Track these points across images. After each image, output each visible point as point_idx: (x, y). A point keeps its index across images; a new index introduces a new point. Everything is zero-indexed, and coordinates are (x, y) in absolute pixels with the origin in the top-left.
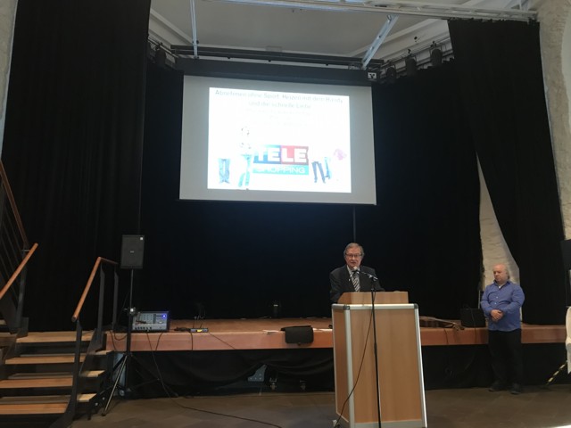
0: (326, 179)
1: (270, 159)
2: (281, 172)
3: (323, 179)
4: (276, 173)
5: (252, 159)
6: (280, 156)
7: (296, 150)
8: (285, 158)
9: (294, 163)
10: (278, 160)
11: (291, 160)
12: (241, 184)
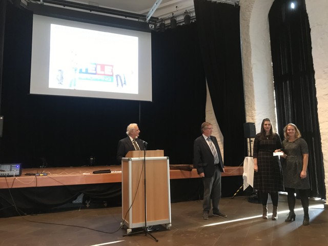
1: (89, 72)
2: (97, 80)
3: (122, 85)
4: (93, 80)
6: (96, 70)
7: (106, 67)
8: (99, 71)
10: (95, 72)
11: (103, 73)
12: (71, 86)
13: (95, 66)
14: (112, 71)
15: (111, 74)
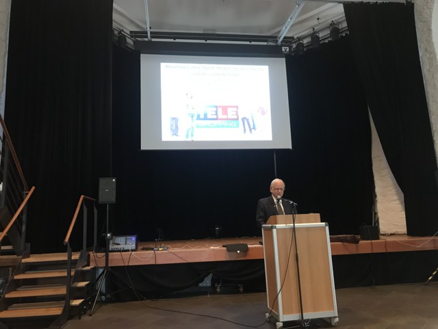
0: (253, 130)
1: (209, 117)
2: (218, 126)
3: (251, 130)
4: (214, 127)
5: (195, 117)
6: (216, 114)
7: (229, 109)
8: (220, 115)
9: (227, 119)
10: (215, 117)
11: (225, 117)
12: (187, 136)
13: (215, 109)
14: (237, 114)
15: (236, 117)
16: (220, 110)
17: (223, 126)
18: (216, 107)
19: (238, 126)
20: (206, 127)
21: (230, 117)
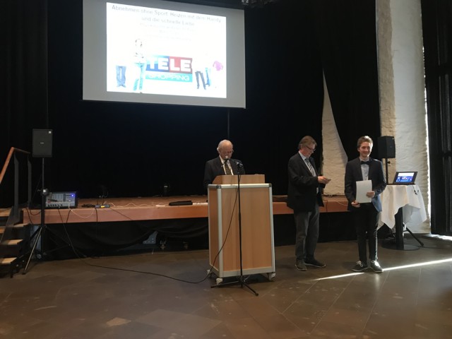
0: (207, 86)
1: (160, 68)
2: (169, 79)
3: (204, 86)
4: (165, 79)
5: (145, 67)
6: (168, 65)
7: (182, 61)
8: (173, 67)
9: (180, 72)
10: (167, 68)
11: (178, 69)
12: (135, 88)
13: (167, 60)
15: (189, 70)
16: (172, 61)
17: (175, 80)
18: (169, 58)
19: (191, 81)
20: (157, 78)
21: (183, 69)
